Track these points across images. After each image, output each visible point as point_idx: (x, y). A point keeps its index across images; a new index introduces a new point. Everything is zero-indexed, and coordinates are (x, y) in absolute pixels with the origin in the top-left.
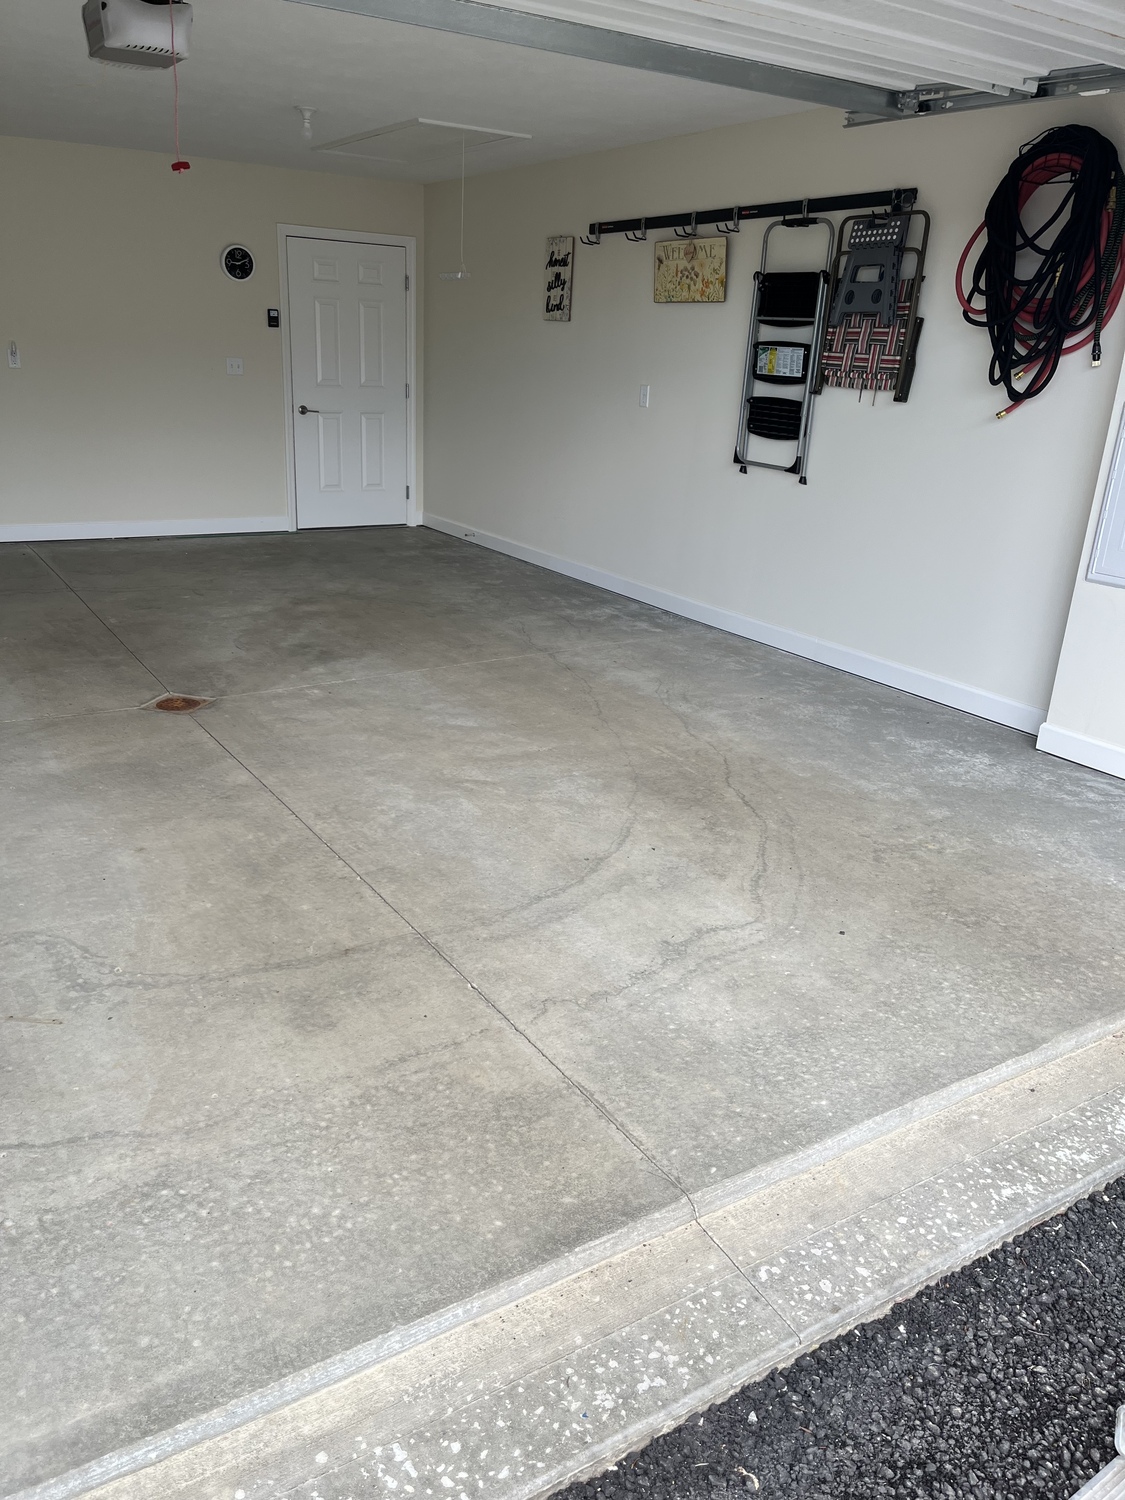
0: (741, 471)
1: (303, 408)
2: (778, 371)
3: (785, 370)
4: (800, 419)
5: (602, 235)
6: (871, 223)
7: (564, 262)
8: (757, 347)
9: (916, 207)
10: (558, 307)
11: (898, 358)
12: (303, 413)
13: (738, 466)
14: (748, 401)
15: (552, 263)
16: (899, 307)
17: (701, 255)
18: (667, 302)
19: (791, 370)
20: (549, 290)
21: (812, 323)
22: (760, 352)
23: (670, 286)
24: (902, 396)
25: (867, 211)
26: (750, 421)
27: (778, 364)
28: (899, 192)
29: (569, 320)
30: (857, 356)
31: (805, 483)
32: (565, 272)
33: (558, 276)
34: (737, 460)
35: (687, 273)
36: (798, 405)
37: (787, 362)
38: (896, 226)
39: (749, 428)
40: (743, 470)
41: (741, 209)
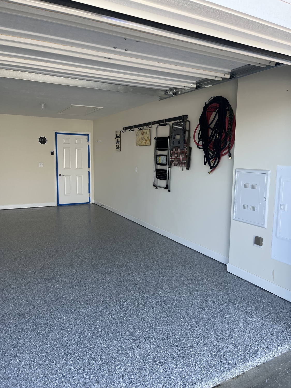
0: (156, 188)
1: (60, 174)
2: (161, 162)
3: (162, 162)
4: (166, 175)
5: (126, 130)
6: (177, 124)
7: (119, 137)
8: (157, 156)
9: (187, 119)
10: (118, 148)
11: (186, 158)
12: (60, 176)
13: (155, 187)
14: (156, 170)
15: (117, 137)
16: (184, 145)
17: (145, 134)
18: (139, 146)
19: (164, 162)
20: (116, 144)
21: (167, 150)
22: (157, 157)
23: (139, 142)
24: (188, 168)
25: (176, 121)
26: (157, 175)
27: (161, 161)
28: (183, 116)
29: (120, 151)
30: (178, 158)
31: (170, 192)
32: (119, 139)
33: (118, 140)
34: (154, 186)
35: (142, 138)
36: (166, 171)
37: (163, 160)
38: (182, 125)
39: (157, 177)
40: (157, 188)
41: (152, 122)
